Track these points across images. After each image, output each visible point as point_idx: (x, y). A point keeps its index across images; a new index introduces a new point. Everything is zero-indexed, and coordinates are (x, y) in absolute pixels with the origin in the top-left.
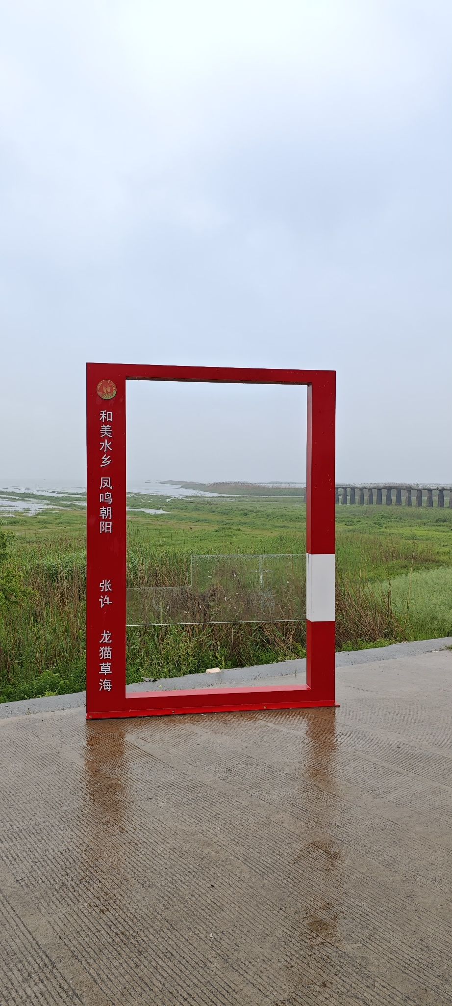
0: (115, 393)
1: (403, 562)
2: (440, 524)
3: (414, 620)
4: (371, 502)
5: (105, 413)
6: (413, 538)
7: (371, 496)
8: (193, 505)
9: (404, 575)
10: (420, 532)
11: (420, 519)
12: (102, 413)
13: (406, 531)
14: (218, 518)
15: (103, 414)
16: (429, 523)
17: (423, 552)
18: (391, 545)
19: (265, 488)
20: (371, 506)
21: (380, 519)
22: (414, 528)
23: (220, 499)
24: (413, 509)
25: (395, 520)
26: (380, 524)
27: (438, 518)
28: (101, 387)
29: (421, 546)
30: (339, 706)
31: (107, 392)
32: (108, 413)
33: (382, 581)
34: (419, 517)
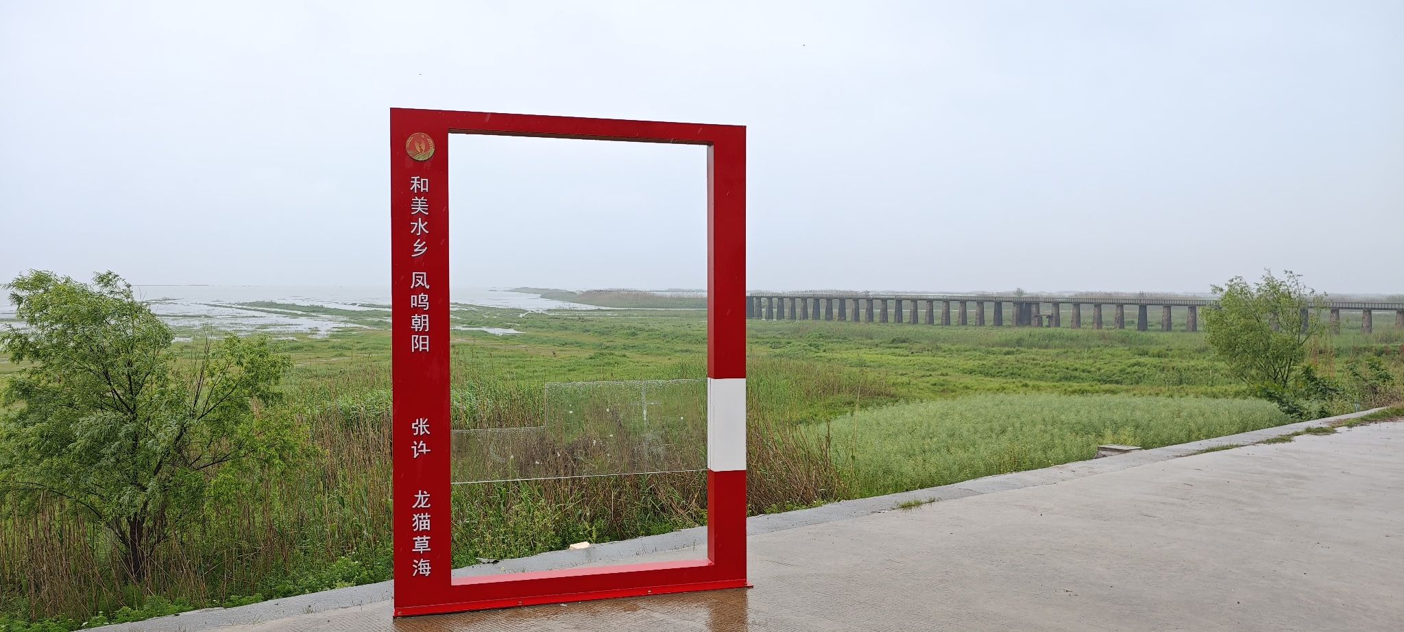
0: (432, 151)
1: (846, 397)
2: (897, 346)
3: (862, 474)
4: (805, 316)
5: (419, 180)
6: (862, 364)
7: (805, 309)
8: (557, 323)
9: (849, 414)
10: (869, 356)
11: (871, 339)
12: (414, 180)
13: (852, 355)
14: (596, 340)
15: (416, 182)
16: (882, 345)
17: (874, 382)
18: (831, 374)
19: (661, 298)
20: (805, 321)
21: (817, 340)
22: (863, 351)
23: (596, 314)
24: (862, 326)
25: (837, 340)
26: (817, 347)
27: (895, 337)
28: (412, 144)
29: (871, 375)
30: (752, 587)
31: (422, 150)
32: (422, 180)
33: (820, 422)
34: (869, 336)
